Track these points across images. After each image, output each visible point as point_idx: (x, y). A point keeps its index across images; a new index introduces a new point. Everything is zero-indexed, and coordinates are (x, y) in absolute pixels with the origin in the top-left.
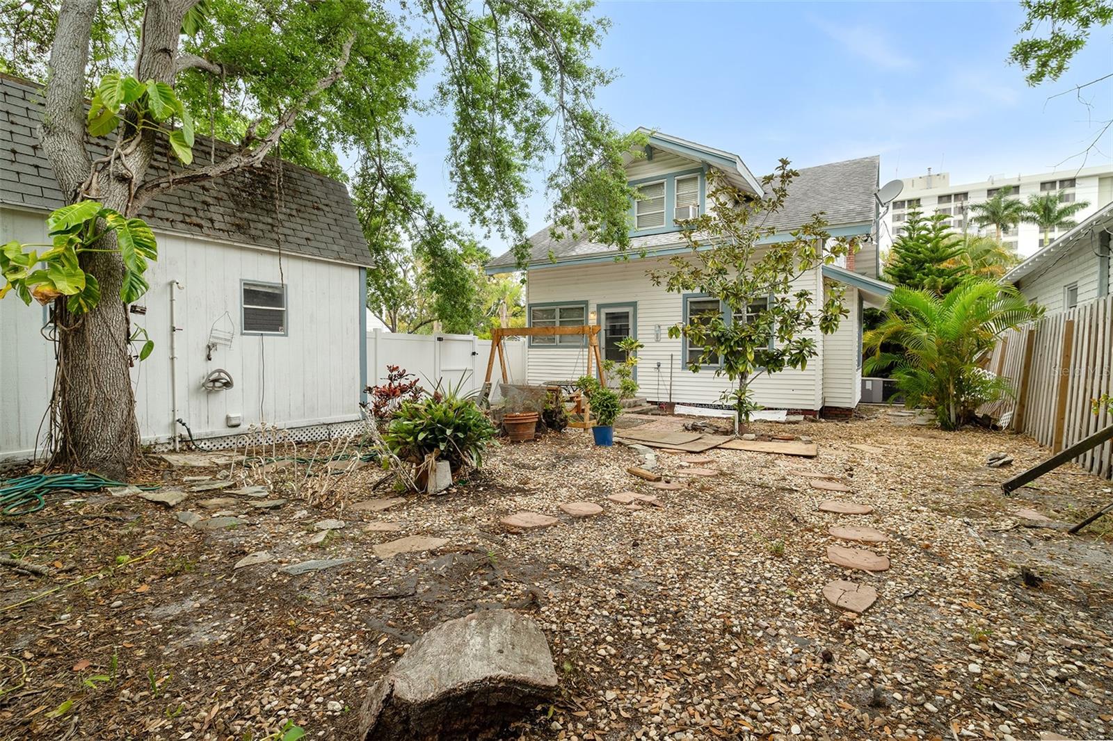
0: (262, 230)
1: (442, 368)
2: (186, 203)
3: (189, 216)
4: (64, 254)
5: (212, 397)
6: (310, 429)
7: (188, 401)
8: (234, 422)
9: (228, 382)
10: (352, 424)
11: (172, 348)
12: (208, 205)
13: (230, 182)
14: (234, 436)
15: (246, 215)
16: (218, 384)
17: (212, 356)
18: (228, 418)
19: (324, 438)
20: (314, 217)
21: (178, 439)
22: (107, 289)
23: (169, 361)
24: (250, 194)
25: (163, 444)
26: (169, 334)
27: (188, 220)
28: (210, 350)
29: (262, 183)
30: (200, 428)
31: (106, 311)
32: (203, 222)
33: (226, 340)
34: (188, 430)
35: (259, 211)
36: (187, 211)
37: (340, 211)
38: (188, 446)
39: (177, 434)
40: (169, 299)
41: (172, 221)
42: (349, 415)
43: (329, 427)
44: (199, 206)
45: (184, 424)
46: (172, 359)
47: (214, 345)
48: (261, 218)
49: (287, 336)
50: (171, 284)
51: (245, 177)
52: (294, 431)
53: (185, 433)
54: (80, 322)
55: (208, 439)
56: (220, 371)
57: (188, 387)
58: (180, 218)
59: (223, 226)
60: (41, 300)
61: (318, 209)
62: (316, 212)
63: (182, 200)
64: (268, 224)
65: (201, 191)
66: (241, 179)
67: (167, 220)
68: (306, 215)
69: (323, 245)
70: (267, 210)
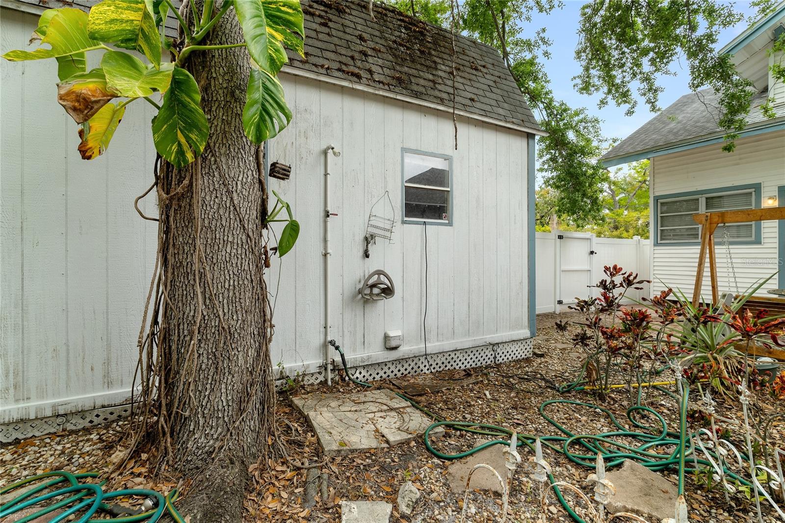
0: (424, 86)
1: (563, 268)
2: (343, 51)
3: (346, 65)
4: (142, 30)
5: (368, 308)
6: (474, 350)
7: (342, 314)
8: (393, 344)
9: (388, 288)
10: (519, 344)
11: (325, 241)
12: (366, 55)
13: (387, 35)
14: (393, 362)
15: (406, 69)
16: (376, 291)
17: (370, 252)
18: (386, 337)
19: (489, 362)
20: (474, 78)
21: (330, 367)
22: (229, 124)
23: (322, 258)
24: (408, 48)
25: (313, 374)
26: (322, 220)
27: (344, 68)
28: (368, 243)
29: (419, 39)
30: (354, 350)
31: (227, 164)
32: (362, 73)
33: (385, 230)
34: (342, 356)
35: (419, 67)
36: (344, 59)
37: (497, 74)
38: (341, 376)
39: (330, 361)
40: (323, 172)
41: (328, 68)
42: (516, 332)
43: (495, 348)
44: (357, 55)
45: (337, 348)
46: (325, 255)
47: (372, 236)
48: (422, 74)
49: (451, 226)
50: (325, 153)
51: (401, 32)
52: (458, 354)
53: (338, 359)
54: (186, 182)
55: (364, 367)
56: (379, 273)
57: (343, 294)
58: (336, 65)
59: (382, 78)
60: (75, 109)
61: (476, 69)
62: (474, 72)
63: (338, 47)
64: (430, 80)
65: (358, 41)
66: (397, 33)
67: (322, 66)
68: (466, 75)
69: (488, 108)
70: (427, 66)
